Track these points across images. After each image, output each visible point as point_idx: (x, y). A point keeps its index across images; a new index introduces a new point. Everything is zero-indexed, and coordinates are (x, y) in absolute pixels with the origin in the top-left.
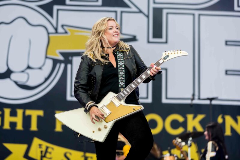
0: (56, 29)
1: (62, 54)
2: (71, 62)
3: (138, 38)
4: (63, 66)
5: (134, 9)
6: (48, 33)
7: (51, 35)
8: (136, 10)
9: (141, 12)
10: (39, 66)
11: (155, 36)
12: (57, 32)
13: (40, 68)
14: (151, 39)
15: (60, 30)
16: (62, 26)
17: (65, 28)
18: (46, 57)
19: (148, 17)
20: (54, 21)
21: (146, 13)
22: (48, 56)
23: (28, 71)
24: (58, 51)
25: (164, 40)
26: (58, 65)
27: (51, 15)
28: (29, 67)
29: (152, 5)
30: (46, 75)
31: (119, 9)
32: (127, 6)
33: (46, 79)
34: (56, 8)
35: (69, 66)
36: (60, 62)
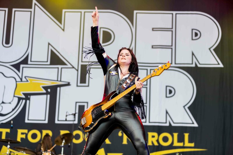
0: (21, 79)
1: (24, 94)
2: (29, 99)
3: (70, 84)
4: (24, 101)
5: (69, 66)
6: (16, 82)
7: (17, 83)
8: (71, 66)
9: (73, 67)
10: (9, 102)
11: (81, 82)
12: (21, 81)
13: (10, 103)
14: (79, 84)
15: (24, 79)
16: (25, 77)
17: (27, 78)
18: (14, 96)
19: (78, 70)
20: (20, 75)
21: (77, 68)
22: (15, 95)
23: (3, 105)
24: (21, 93)
25: (87, 84)
26: (21, 101)
27: (19, 71)
28: (3, 103)
29: (81, 63)
30: (13, 107)
31: (60, 67)
32: (65, 64)
33: (13, 110)
34: (22, 66)
35: (28, 101)
36: (23, 99)
